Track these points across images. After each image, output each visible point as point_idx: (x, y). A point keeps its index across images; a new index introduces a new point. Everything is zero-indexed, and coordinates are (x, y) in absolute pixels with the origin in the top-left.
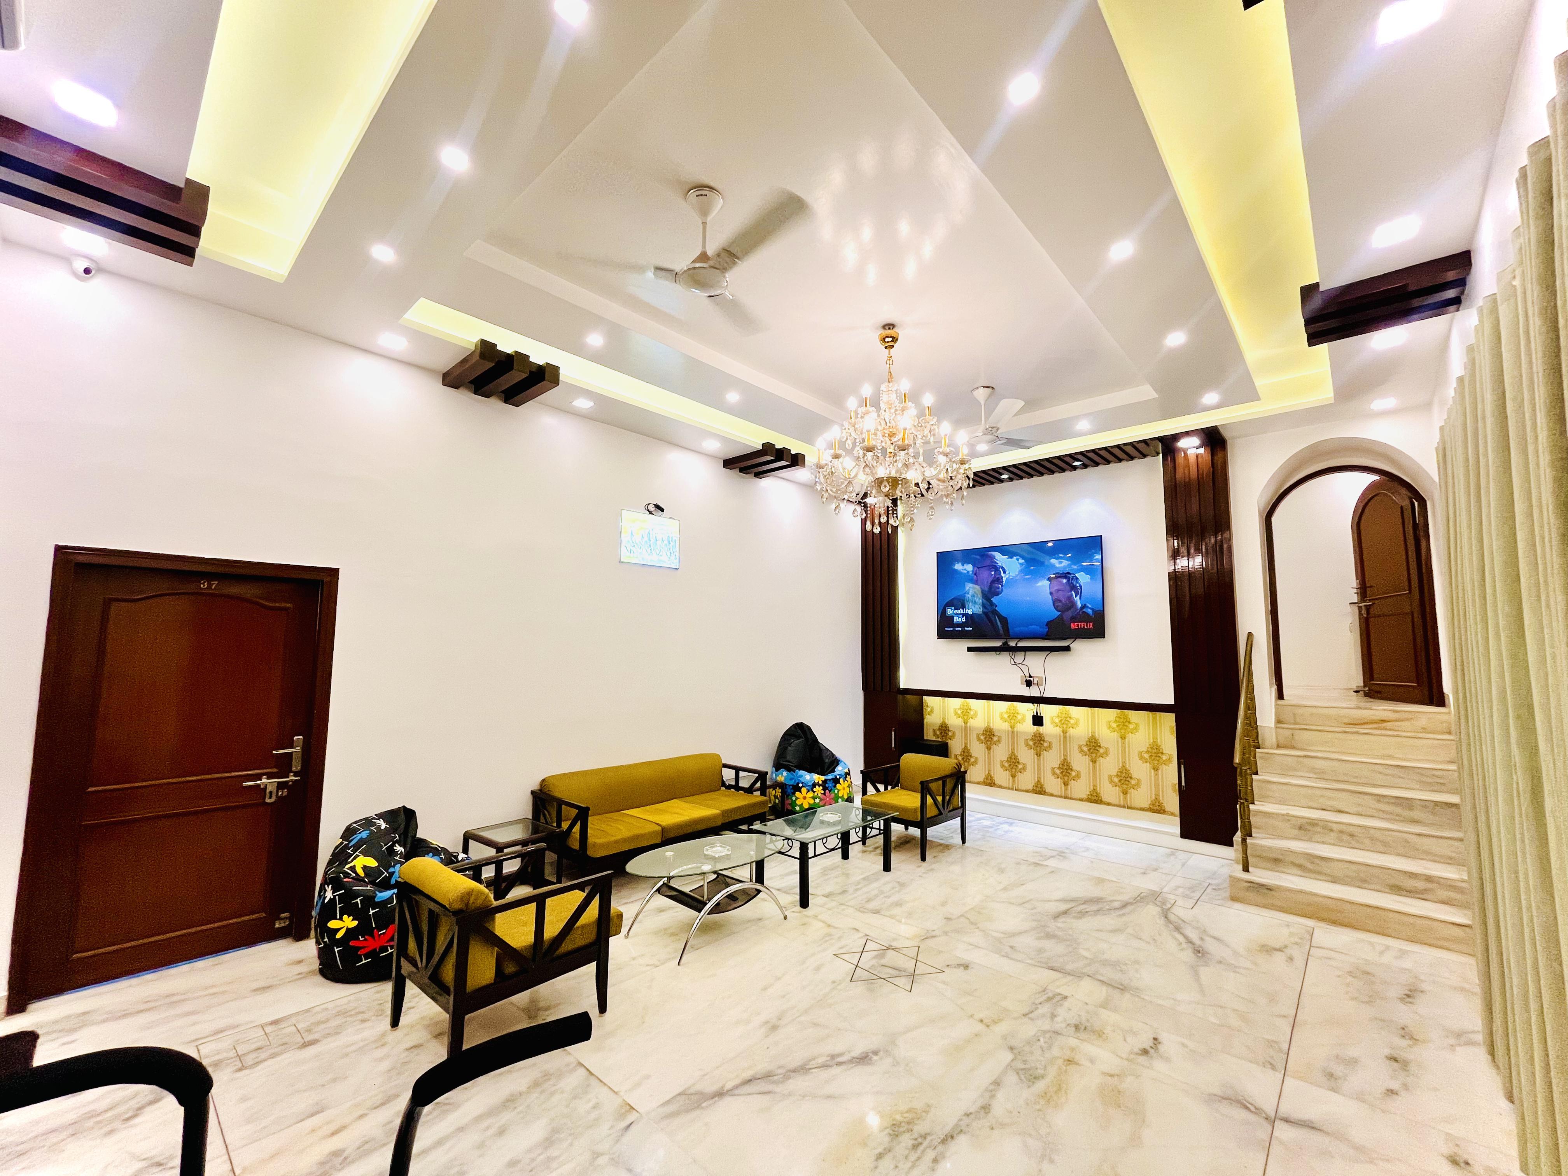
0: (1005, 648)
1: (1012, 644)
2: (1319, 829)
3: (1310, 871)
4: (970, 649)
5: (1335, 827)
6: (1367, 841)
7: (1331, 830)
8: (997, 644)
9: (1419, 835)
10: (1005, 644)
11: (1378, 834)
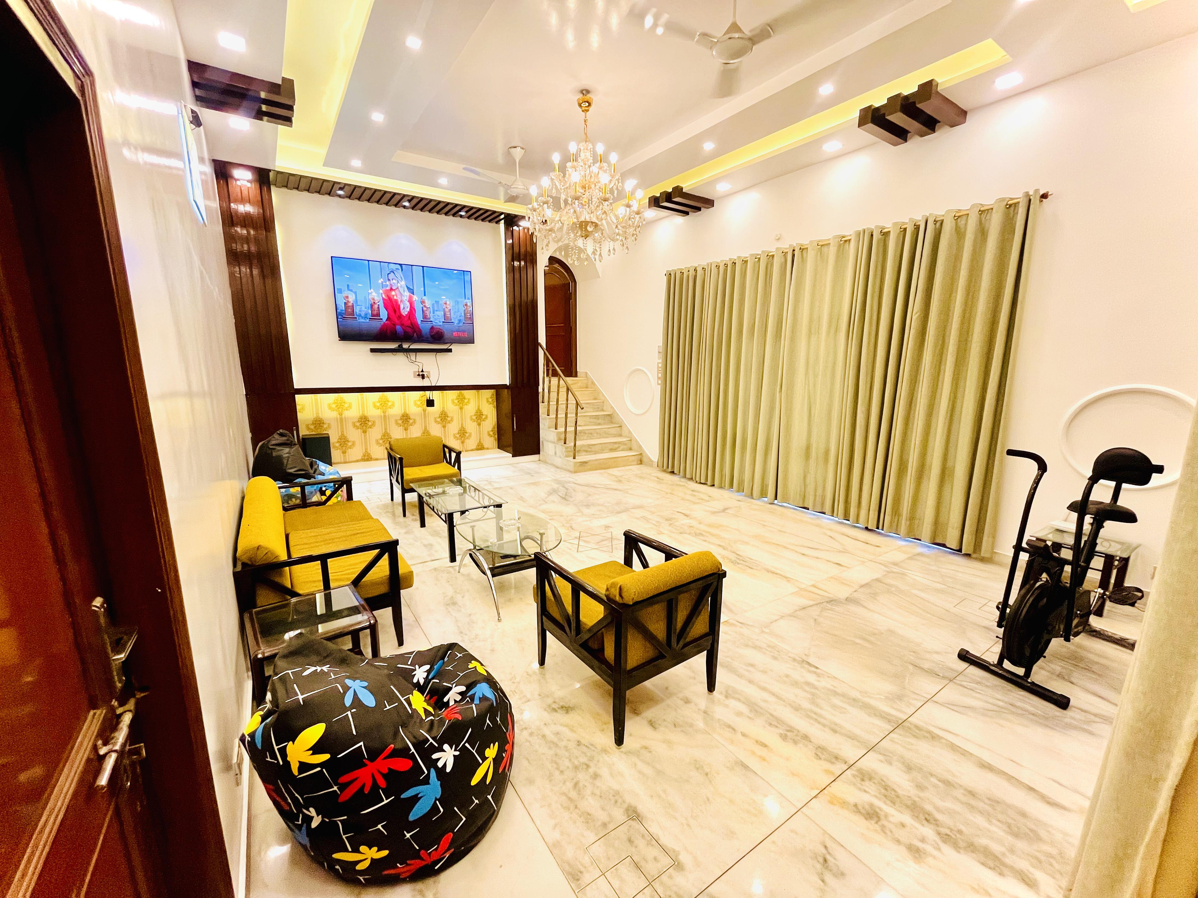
0: (400, 350)
1: (405, 346)
2: (582, 434)
3: (590, 452)
4: (373, 350)
5: (587, 432)
6: (595, 435)
7: (586, 433)
8: (393, 346)
9: (609, 428)
10: (400, 346)
11: (598, 431)
